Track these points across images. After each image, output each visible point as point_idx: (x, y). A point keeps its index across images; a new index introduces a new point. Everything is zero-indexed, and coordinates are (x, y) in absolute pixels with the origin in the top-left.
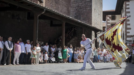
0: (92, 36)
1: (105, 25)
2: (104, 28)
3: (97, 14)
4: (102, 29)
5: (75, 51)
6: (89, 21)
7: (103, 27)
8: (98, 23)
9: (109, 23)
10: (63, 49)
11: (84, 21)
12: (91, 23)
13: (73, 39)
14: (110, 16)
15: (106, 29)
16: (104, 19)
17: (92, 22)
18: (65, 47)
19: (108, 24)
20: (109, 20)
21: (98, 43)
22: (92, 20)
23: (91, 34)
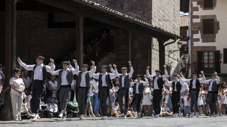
0: (153, 51)
1: (187, 23)
2: (184, 29)
4: (178, 33)
6: (144, 13)
7: (181, 28)
8: (167, 18)
9: (197, 17)
11: (132, 13)
12: (149, 19)
15: (189, 33)
17: (151, 14)
19: (195, 21)
20: (197, 9)
22: (153, 10)
23: (149, 46)
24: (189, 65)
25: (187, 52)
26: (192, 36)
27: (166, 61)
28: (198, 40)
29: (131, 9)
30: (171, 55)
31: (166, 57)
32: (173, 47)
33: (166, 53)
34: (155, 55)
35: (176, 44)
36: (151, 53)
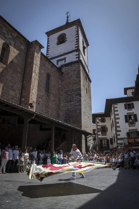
0: (82, 140)
1: (95, 128)
2: (94, 130)
3: (87, 117)
4: (92, 132)
5: (64, 157)
6: (78, 124)
7: (93, 130)
8: (87, 126)
9: (99, 126)
10: (52, 155)
11: (74, 125)
12: (81, 127)
13: (63, 143)
14: (100, 118)
15: (96, 132)
16: (94, 122)
17: (81, 125)
18: (54, 152)
19: (98, 127)
20: (99, 123)
21: (89, 147)
22: (82, 123)
23: (81, 138)
24: (96, 145)
25: (96, 140)
26: (97, 133)
27: (88, 144)
28: (100, 135)
29: (73, 123)
30: (90, 142)
31: (88, 142)
32: (90, 138)
33: (88, 141)
34: (83, 141)
35: (91, 137)
36: (82, 141)
